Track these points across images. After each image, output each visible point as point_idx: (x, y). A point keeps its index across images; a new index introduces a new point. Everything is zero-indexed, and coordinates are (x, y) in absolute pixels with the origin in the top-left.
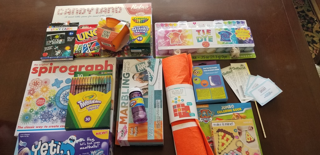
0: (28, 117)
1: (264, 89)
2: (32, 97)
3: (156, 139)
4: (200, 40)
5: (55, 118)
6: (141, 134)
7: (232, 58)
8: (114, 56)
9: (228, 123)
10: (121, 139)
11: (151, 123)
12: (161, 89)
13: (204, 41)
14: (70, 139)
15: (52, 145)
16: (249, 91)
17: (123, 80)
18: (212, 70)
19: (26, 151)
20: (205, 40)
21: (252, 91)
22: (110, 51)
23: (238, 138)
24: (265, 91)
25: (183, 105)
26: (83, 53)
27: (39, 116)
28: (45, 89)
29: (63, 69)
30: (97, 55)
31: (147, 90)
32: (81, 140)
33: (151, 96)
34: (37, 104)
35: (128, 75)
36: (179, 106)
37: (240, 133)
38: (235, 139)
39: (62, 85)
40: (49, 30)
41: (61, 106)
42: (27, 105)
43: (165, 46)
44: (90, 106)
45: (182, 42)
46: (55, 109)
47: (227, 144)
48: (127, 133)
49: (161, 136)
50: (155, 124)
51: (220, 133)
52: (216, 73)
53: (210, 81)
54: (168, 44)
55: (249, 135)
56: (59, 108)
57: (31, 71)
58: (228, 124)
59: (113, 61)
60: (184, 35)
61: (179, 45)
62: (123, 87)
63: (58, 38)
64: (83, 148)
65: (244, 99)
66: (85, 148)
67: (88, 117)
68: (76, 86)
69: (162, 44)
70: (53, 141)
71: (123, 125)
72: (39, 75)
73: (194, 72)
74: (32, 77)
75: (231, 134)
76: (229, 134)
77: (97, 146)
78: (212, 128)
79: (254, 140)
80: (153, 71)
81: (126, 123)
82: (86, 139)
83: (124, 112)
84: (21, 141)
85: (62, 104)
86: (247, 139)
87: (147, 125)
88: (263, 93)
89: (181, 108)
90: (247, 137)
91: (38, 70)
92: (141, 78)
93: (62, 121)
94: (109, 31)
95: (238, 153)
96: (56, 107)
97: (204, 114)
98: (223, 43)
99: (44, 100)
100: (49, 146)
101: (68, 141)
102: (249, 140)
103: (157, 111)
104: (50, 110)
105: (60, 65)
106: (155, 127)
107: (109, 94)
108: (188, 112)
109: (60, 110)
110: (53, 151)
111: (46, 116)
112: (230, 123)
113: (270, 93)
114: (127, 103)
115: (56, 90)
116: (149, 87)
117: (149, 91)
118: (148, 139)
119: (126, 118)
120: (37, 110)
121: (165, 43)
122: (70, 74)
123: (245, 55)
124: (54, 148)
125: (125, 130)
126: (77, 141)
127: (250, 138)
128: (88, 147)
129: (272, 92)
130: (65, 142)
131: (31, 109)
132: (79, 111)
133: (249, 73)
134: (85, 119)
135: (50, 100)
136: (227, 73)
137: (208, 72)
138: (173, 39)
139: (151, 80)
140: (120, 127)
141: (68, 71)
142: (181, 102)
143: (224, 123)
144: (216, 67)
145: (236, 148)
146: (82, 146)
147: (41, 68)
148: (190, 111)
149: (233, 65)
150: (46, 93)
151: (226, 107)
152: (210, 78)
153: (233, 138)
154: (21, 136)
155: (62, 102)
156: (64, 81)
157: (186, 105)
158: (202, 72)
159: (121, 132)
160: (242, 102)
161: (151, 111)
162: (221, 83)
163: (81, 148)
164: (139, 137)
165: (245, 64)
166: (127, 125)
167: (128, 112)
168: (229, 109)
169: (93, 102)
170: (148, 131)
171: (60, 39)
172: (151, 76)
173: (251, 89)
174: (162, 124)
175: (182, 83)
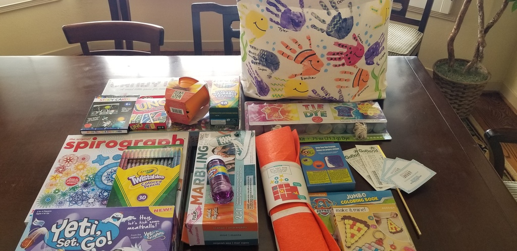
0: (49, 199)
1: (409, 173)
2: (61, 175)
3: (247, 222)
4: (309, 115)
5: (91, 200)
6: (224, 217)
7: (357, 139)
8: (186, 130)
9: (358, 208)
10: (192, 223)
11: (239, 203)
12: (255, 163)
13: (314, 116)
14: (113, 217)
15: (85, 223)
16: (386, 177)
17: (198, 154)
18: (329, 150)
19: (42, 232)
20: (316, 114)
21: (391, 176)
22: (181, 124)
23: (376, 228)
24: (410, 176)
25: (287, 185)
26: (143, 123)
27: (67, 197)
28: (81, 167)
29: (111, 144)
30: (161, 128)
31: (233, 165)
32: (130, 218)
33: (240, 172)
34: (66, 183)
35: (205, 148)
36: (281, 186)
37: (377, 222)
38: (372, 230)
39: (107, 163)
40: (96, 100)
41: (102, 186)
42: (51, 185)
43: (259, 121)
44: (147, 182)
45: (283, 117)
46: (93, 190)
47: (359, 235)
48: (202, 215)
49: (254, 218)
50: (245, 204)
51: (346, 221)
52: (335, 152)
53: (327, 162)
54: (264, 119)
55: (392, 223)
56: (99, 188)
57: (65, 145)
58: (358, 210)
59: (185, 136)
60: (285, 109)
61: (279, 120)
62: (197, 161)
63: (108, 109)
64: (133, 228)
65: (381, 186)
66: (136, 228)
67: (143, 195)
68: (129, 160)
69: (255, 119)
70: (86, 220)
71: (197, 206)
72: (76, 150)
73: (302, 151)
74: (64, 153)
75: (365, 223)
76: (361, 223)
77: (155, 226)
78: (334, 216)
79: (401, 230)
80: (243, 143)
81: (201, 204)
82: (138, 217)
83: (198, 190)
84: (36, 220)
85: (104, 184)
86: (390, 228)
87: (233, 206)
88: (407, 178)
89: (284, 188)
90: (389, 226)
91: (75, 145)
92: (224, 152)
93: (102, 204)
94: (182, 91)
95: (379, 247)
96: (95, 187)
97: (321, 204)
98: (342, 119)
99: (78, 179)
100: (78, 226)
101: (110, 220)
102: (394, 231)
103: (248, 189)
104: (84, 191)
105: (107, 139)
106: (245, 208)
107: (177, 169)
108: (296, 193)
109: (100, 191)
110: (85, 231)
111: (78, 198)
112: (361, 208)
113: (418, 178)
114: (203, 180)
115: (98, 167)
116: (236, 162)
117: (236, 166)
118: (234, 223)
119: (202, 197)
120: (65, 191)
121: (259, 118)
122: (119, 149)
123: (376, 136)
124: (86, 228)
125: (199, 212)
126: (124, 220)
127: (395, 227)
128: (140, 227)
129: (421, 176)
130: (106, 221)
131: (56, 190)
132: (130, 188)
133: (384, 156)
134: (138, 198)
135: (87, 179)
136: (352, 156)
137: (323, 152)
138: (270, 114)
139: (239, 154)
140: (191, 208)
141: (118, 146)
142: (284, 182)
143: (352, 209)
144: (334, 147)
145: (374, 240)
146: (131, 226)
147: (79, 144)
148: (298, 193)
149: (358, 147)
150: (82, 171)
151: (354, 196)
152: (326, 159)
153: (369, 228)
154: (38, 213)
155: (105, 182)
156: (111, 158)
157: (292, 185)
158: (314, 151)
159: (192, 214)
160: (378, 190)
161: (239, 188)
162: (343, 165)
163: (129, 229)
164: (220, 220)
165: (378, 147)
166: (202, 207)
167: (204, 191)
168: (358, 198)
169: (153, 177)
170: (234, 212)
171: (111, 109)
172: (239, 149)
173: (389, 175)
174: (255, 204)
175: (285, 160)
